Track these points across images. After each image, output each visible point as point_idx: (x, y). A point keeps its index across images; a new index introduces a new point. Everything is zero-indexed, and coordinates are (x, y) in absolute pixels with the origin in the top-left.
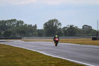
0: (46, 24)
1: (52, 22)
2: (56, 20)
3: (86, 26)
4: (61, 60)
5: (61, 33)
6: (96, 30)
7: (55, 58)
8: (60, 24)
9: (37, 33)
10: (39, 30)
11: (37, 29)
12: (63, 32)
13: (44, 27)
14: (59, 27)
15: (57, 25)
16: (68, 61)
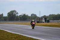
0: (9, 13)
1: (12, 12)
2: (15, 11)
3: (33, 14)
4: (18, 35)
5: (18, 19)
6: (39, 17)
7: (15, 34)
8: (17, 13)
9: (3, 19)
11: (3, 16)
13: (8, 15)
15: (16, 14)
16: (22, 36)
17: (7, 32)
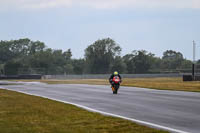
0: (89, 49)
1: (101, 44)
2: (109, 41)
3: (171, 52)
6: (192, 60)
8: (117, 48)
9: (72, 68)
10: (76, 61)
11: (72, 58)
12: (124, 65)
13: (86, 55)
14: (117, 54)
15: (112, 51)
17: (85, 110)
